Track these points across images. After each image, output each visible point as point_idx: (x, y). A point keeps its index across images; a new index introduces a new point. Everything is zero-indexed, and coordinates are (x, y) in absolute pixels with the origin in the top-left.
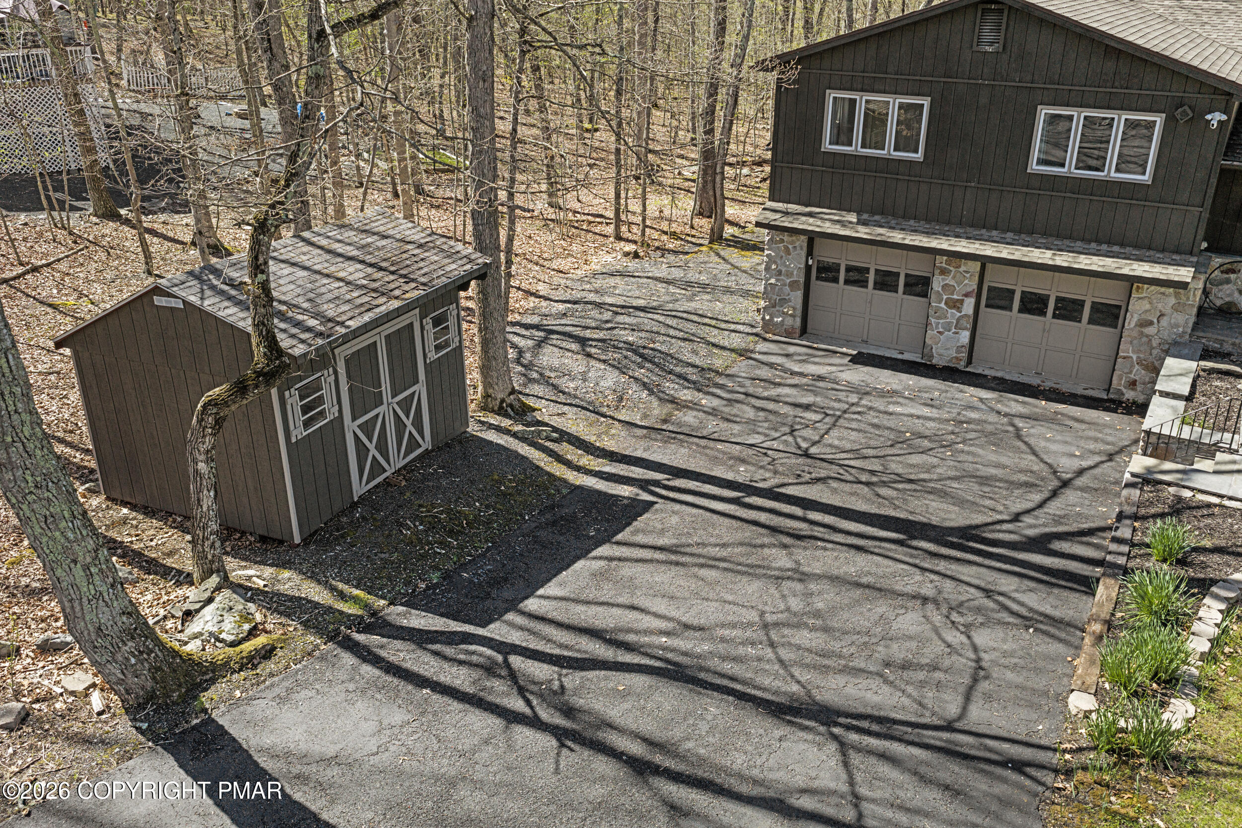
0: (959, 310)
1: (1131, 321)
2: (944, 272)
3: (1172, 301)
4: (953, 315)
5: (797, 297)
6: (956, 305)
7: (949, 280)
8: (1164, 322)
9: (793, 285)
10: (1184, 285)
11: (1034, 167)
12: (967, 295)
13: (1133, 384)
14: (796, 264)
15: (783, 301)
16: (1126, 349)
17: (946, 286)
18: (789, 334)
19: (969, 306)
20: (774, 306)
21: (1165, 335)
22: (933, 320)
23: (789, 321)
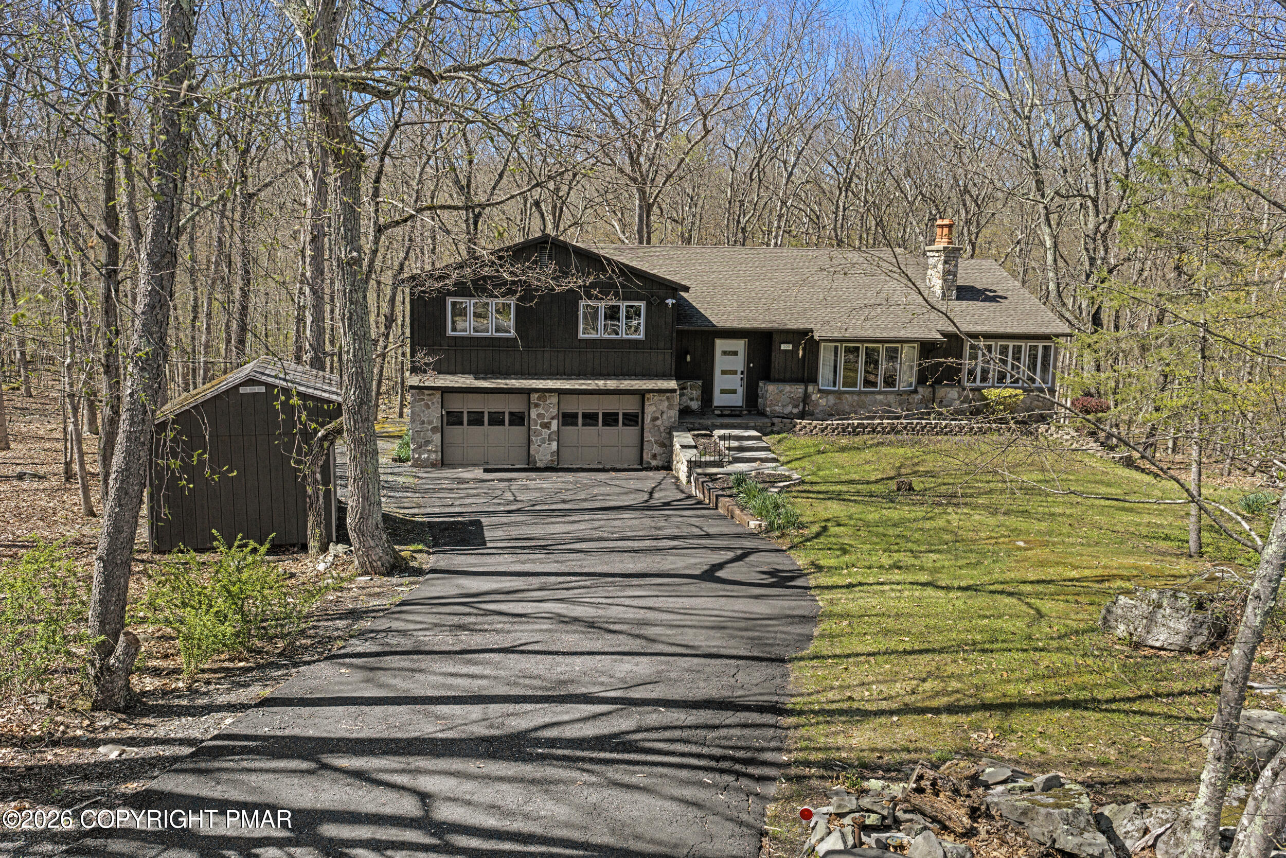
0: (549, 428)
1: (648, 419)
2: (537, 406)
3: (666, 404)
4: (546, 432)
5: (437, 437)
6: (546, 426)
7: (541, 411)
8: (665, 417)
9: (434, 430)
10: (674, 391)
11: (581, 336)
12: (553, 418)
13: (654, 456)
14: (434, 414)
15: (428, 442)
16: (648, 436)
17: (539, 415)
18: (433, 465)
19: (554, 425)
20: (420, 447)
21: (666, 424)
22: (533, 438)
23: (433, 456)
